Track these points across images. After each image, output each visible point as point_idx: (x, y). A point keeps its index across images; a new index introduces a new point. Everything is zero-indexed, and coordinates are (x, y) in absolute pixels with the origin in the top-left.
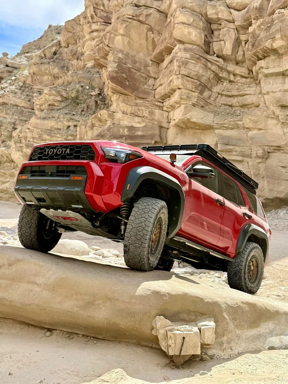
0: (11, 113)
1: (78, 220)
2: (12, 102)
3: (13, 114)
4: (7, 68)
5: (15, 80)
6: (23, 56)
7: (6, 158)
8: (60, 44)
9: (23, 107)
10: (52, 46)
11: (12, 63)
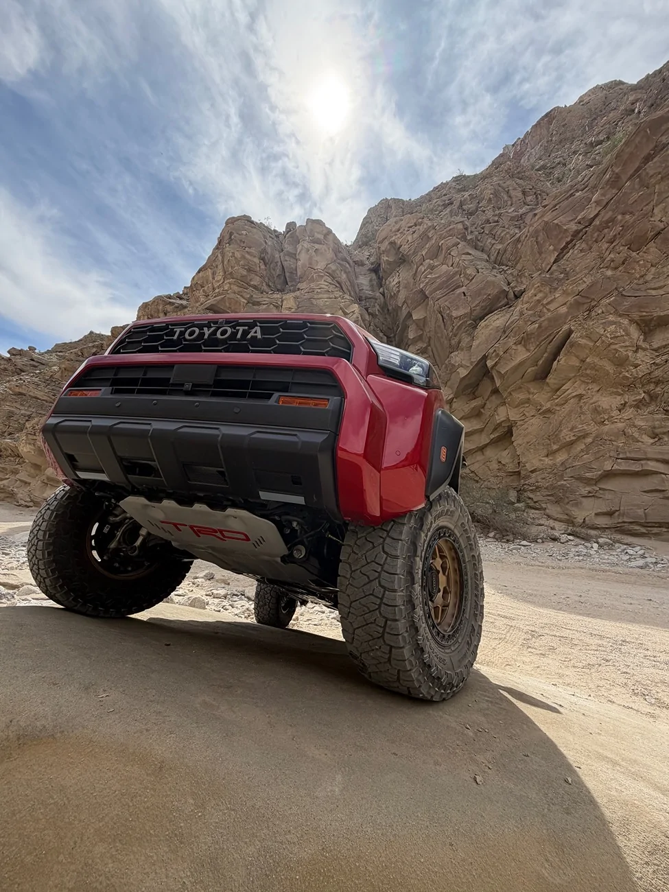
0: (28, 405)
1: (248, 539)
2: (31, 394)
3: (30, 406)
4: (32, 362)
5: (39, 373)
6: (54, 354)
7: (10, 451)
8: (102, 347)
9: (44, 400)
10: (93, 346)
11: (38, 358)
